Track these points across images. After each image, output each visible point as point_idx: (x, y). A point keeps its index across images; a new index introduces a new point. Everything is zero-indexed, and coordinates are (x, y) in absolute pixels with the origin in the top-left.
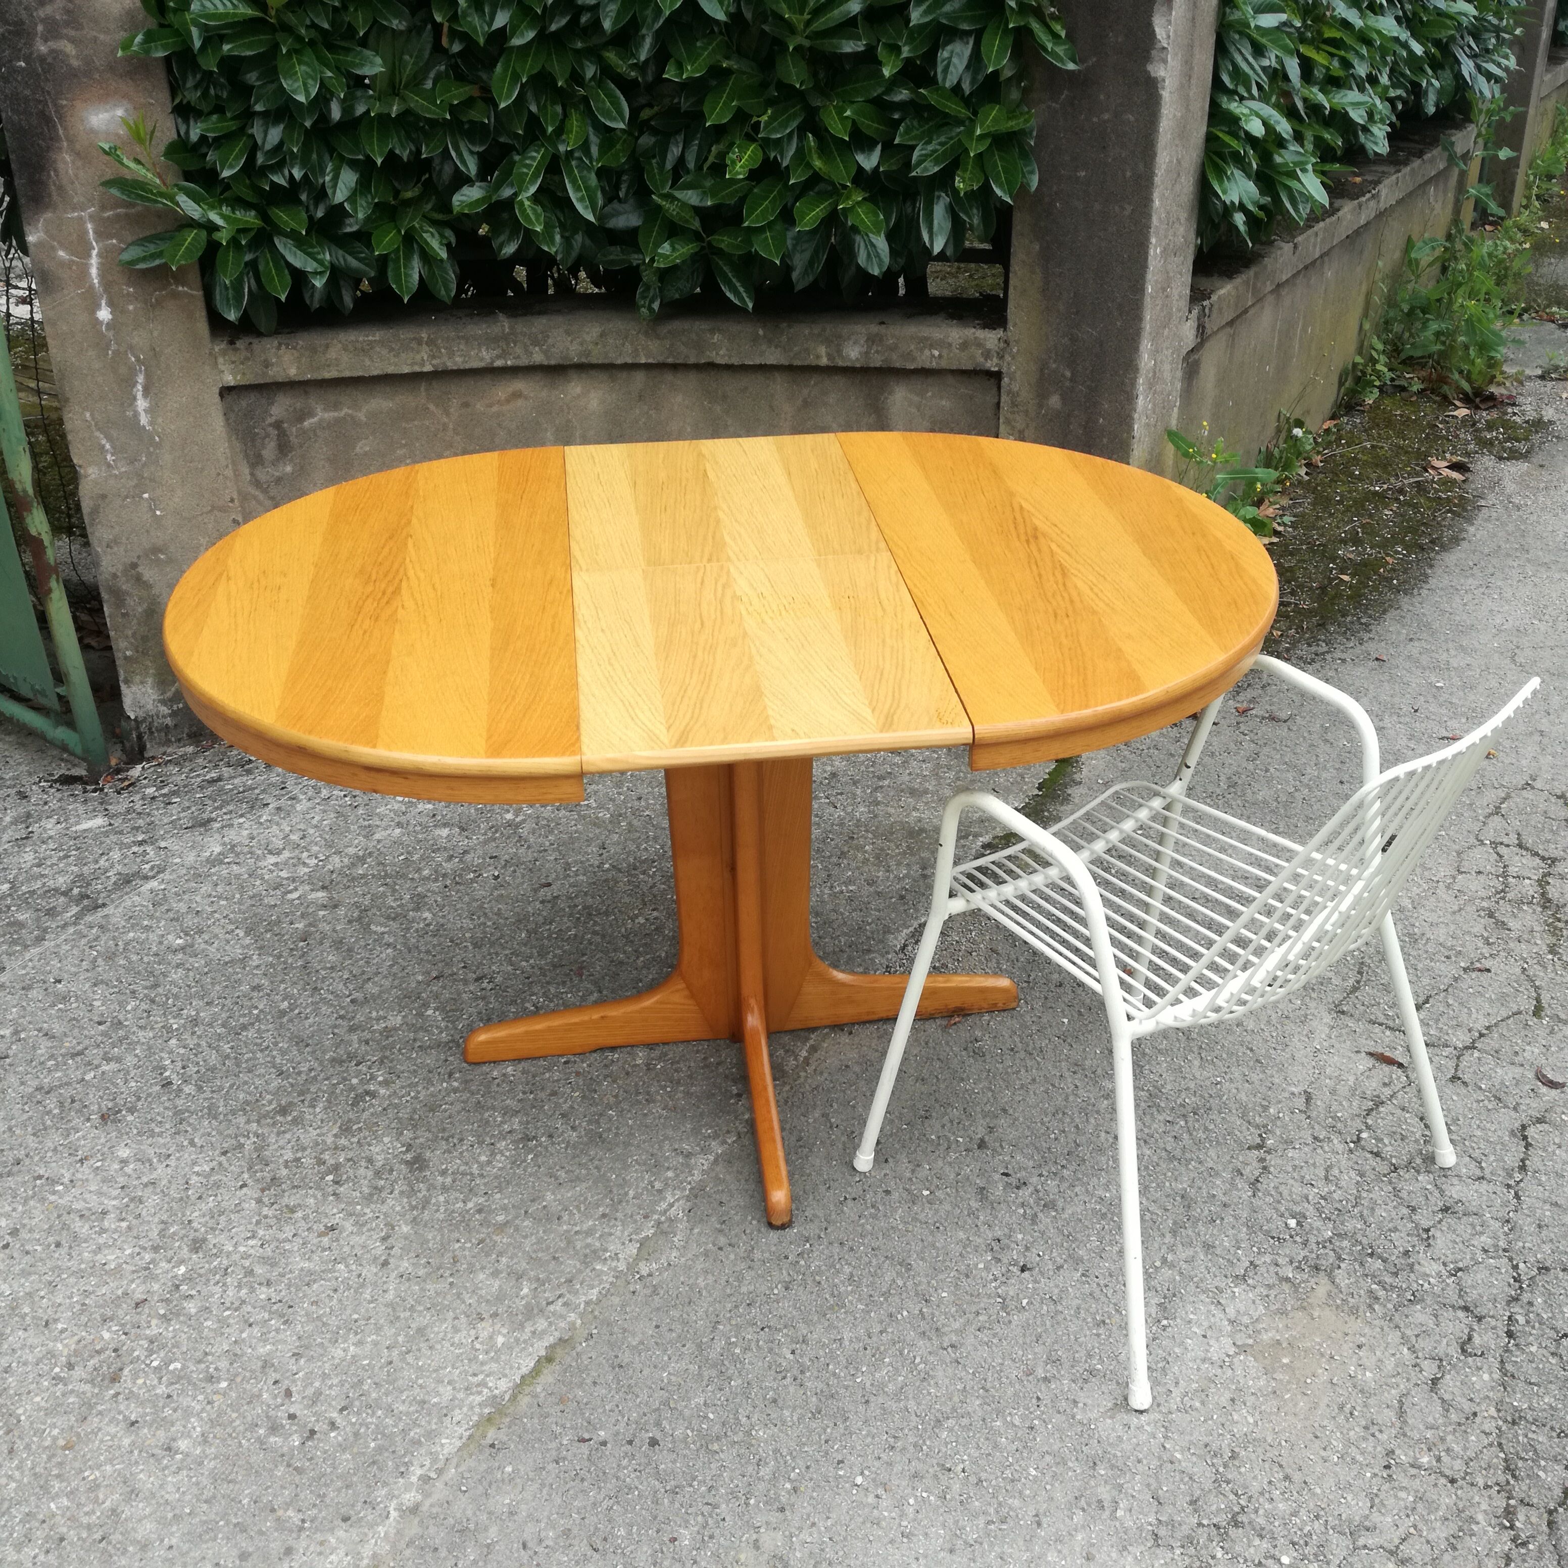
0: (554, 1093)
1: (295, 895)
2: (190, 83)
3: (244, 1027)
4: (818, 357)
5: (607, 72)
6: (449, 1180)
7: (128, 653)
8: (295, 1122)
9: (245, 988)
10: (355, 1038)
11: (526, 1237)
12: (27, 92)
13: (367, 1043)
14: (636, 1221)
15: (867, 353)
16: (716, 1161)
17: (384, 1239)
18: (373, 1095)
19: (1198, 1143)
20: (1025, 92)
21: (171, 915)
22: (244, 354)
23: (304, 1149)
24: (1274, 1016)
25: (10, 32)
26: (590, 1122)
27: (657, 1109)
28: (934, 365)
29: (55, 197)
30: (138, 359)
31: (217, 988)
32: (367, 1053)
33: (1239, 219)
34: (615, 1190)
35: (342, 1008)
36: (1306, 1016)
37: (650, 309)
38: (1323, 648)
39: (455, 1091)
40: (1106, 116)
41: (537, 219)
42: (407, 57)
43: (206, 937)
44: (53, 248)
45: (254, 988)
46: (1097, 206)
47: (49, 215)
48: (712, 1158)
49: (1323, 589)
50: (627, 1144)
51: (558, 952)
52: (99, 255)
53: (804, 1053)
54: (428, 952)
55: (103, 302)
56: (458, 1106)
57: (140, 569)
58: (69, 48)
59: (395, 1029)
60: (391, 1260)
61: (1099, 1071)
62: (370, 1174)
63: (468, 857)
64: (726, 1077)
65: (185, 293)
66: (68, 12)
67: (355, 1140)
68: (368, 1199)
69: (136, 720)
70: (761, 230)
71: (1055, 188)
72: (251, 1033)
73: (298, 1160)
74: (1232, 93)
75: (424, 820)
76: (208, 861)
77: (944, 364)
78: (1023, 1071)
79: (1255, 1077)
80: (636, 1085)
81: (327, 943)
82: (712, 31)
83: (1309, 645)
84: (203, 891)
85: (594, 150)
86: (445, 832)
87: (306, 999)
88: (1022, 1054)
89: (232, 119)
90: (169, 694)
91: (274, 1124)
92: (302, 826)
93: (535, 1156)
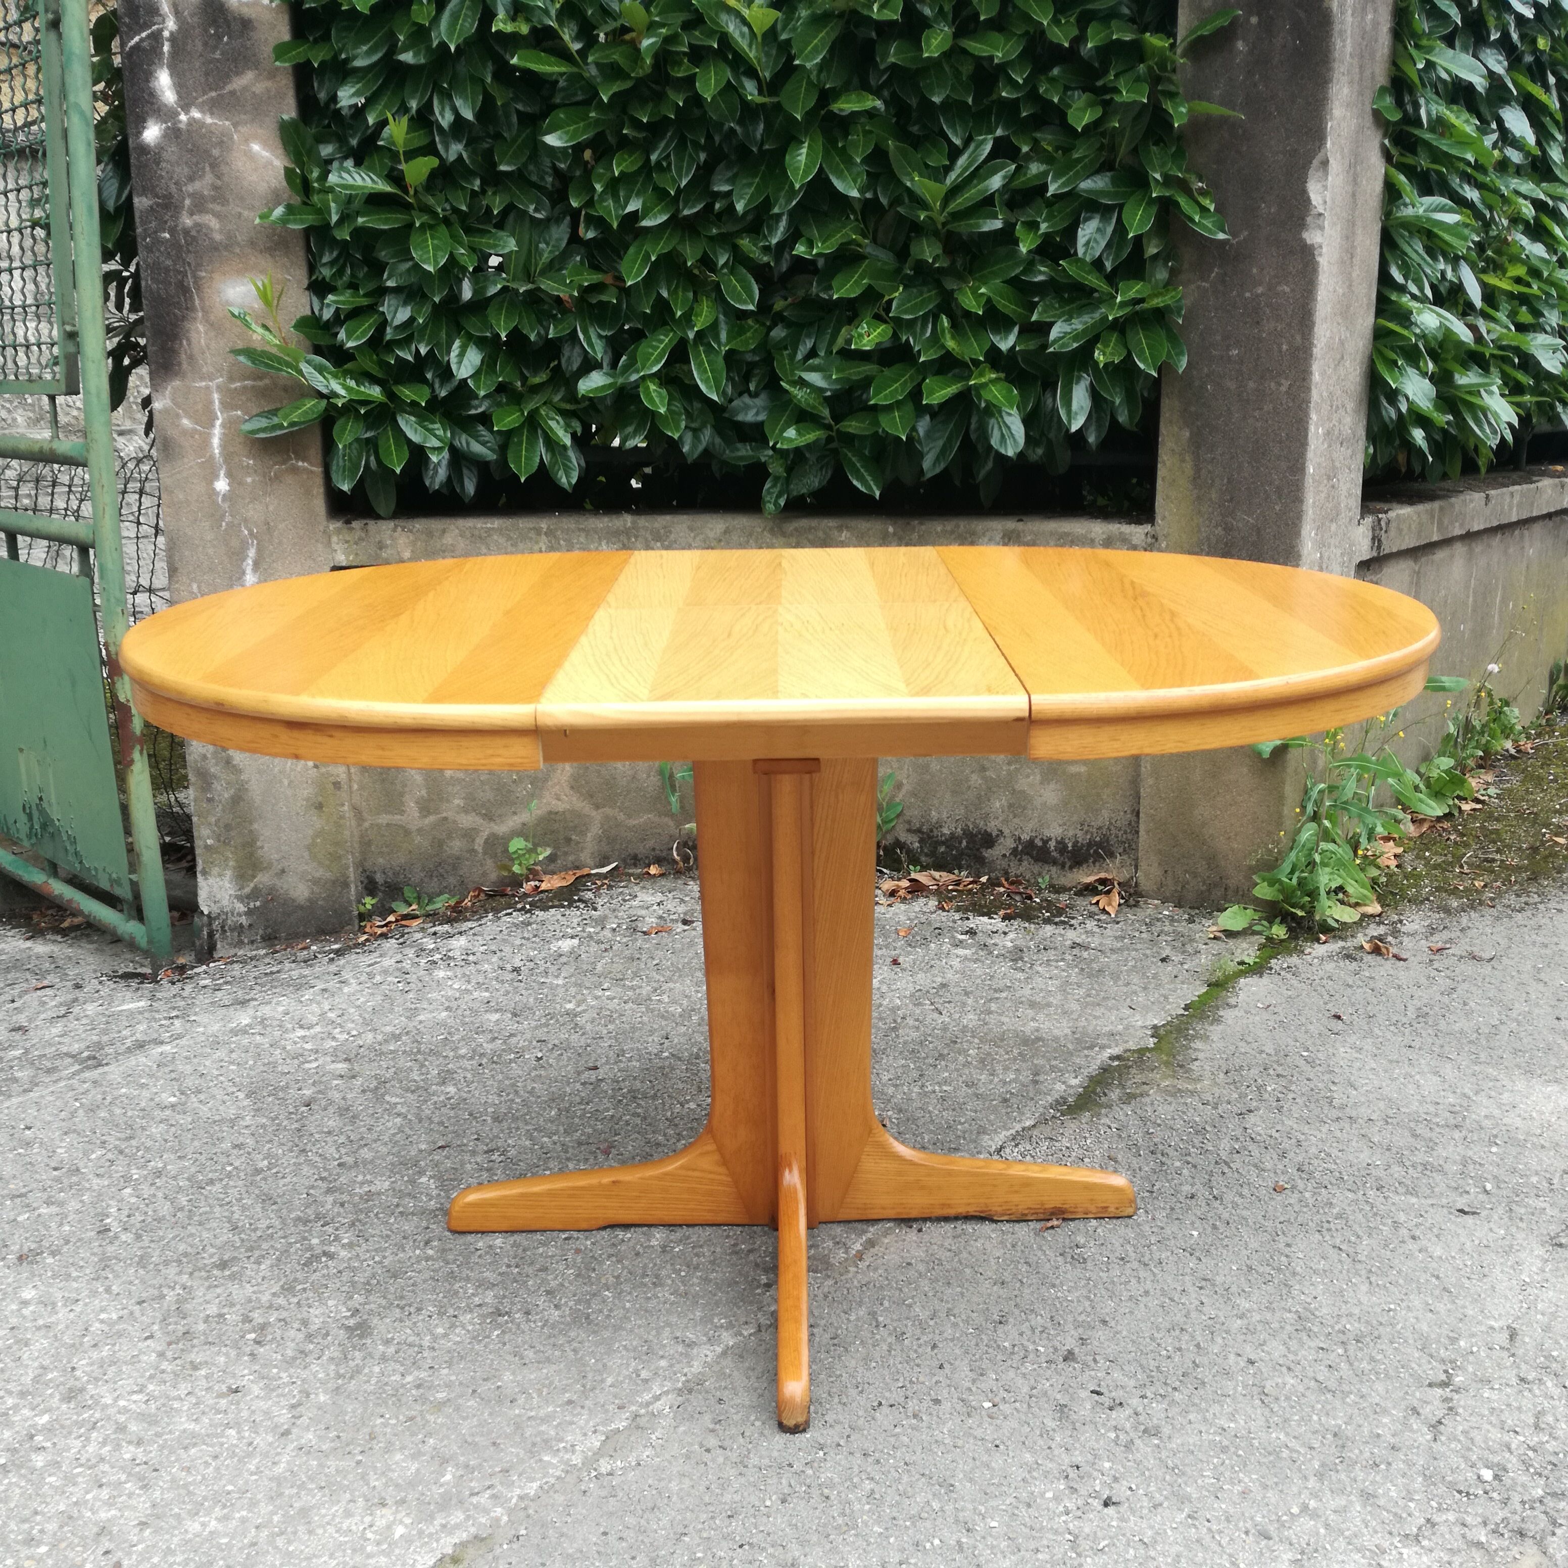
0: (544, 1269)
1: (314, 1065)
2: (326, 259)
3: (211, 1182)
5: (740, 259)
6: (391, 1350)
7: (209, 842)
8: (232, 1277)
9: (226, 1145)
10: (330, 1199)
11: (465, 1419)
12: (169, 262)
13: (342, 1205)
14: (607, 1411)
16: (724, 1353)
17: (293, 1407)
18: (330, 1256)
19: (1361, 1375)
20: (1173, 272)
21: (173, 1075)
22: (358, 534)
23: (232, 1305)
24: (1468, 1243)
25: (158, 205)
26: (578, 1302)
27: (664, 1293)
29: (185, 366)
30: (251, 533)
31: (196, 1143)
32: (339, 1214)
33: (1418, 435)
34: (590, 1376)
35: (325, 1169)
36: (1511, 1247)
37: (776, 504)
38: (1536, 898)
39: (428, 1259)
40: (1260, 290)
41: (662, 401)
42: (542, 246)
43: (202, 1097)
44: (178, 416)
45: (236, 1146)
46: (1251, 385)
47: (177, 383)
48: (719, 1350)
49: (1534, 849)
50: (617, 1328)
51: (590, 1131)
52: (223, 426)
53: (858, 1247)
54: (441, 1123)
55: (222, 473)
56: (427, 1274)
57: (231, 752)
58: (213, 223)
59: (379, 1194)
60: (295, 1430)
61: (1234, 1289)
62: (301, 1336)
63: (513, 1040)
64: (757, 1265)
65: (305, 469)
66: (215, 188)
67: (295, 1300)
68: (289, 1362)
69: (209, 916)
70: (889, 408)
71: (1206, 370)
72: (217, 1188)
73: (221, 1316)
74: (1402, 289)
75: (476, 1005)
76: (231, 1031)
78: (1134, 1281)
79: (1441, 1307)
80: (645, 1267)
81: (331, 1110)
82: (848, 217)
83: (1518, 896)
84: (215, 1056)
85: (723, 336)
86: (496, 1017)
87: (291, 1159)
88: (1135, 1265)
89: (365, 295)
90: (247, 890)
91: (208, 1278)
92: (344, 1006)
93: (503, 1332)
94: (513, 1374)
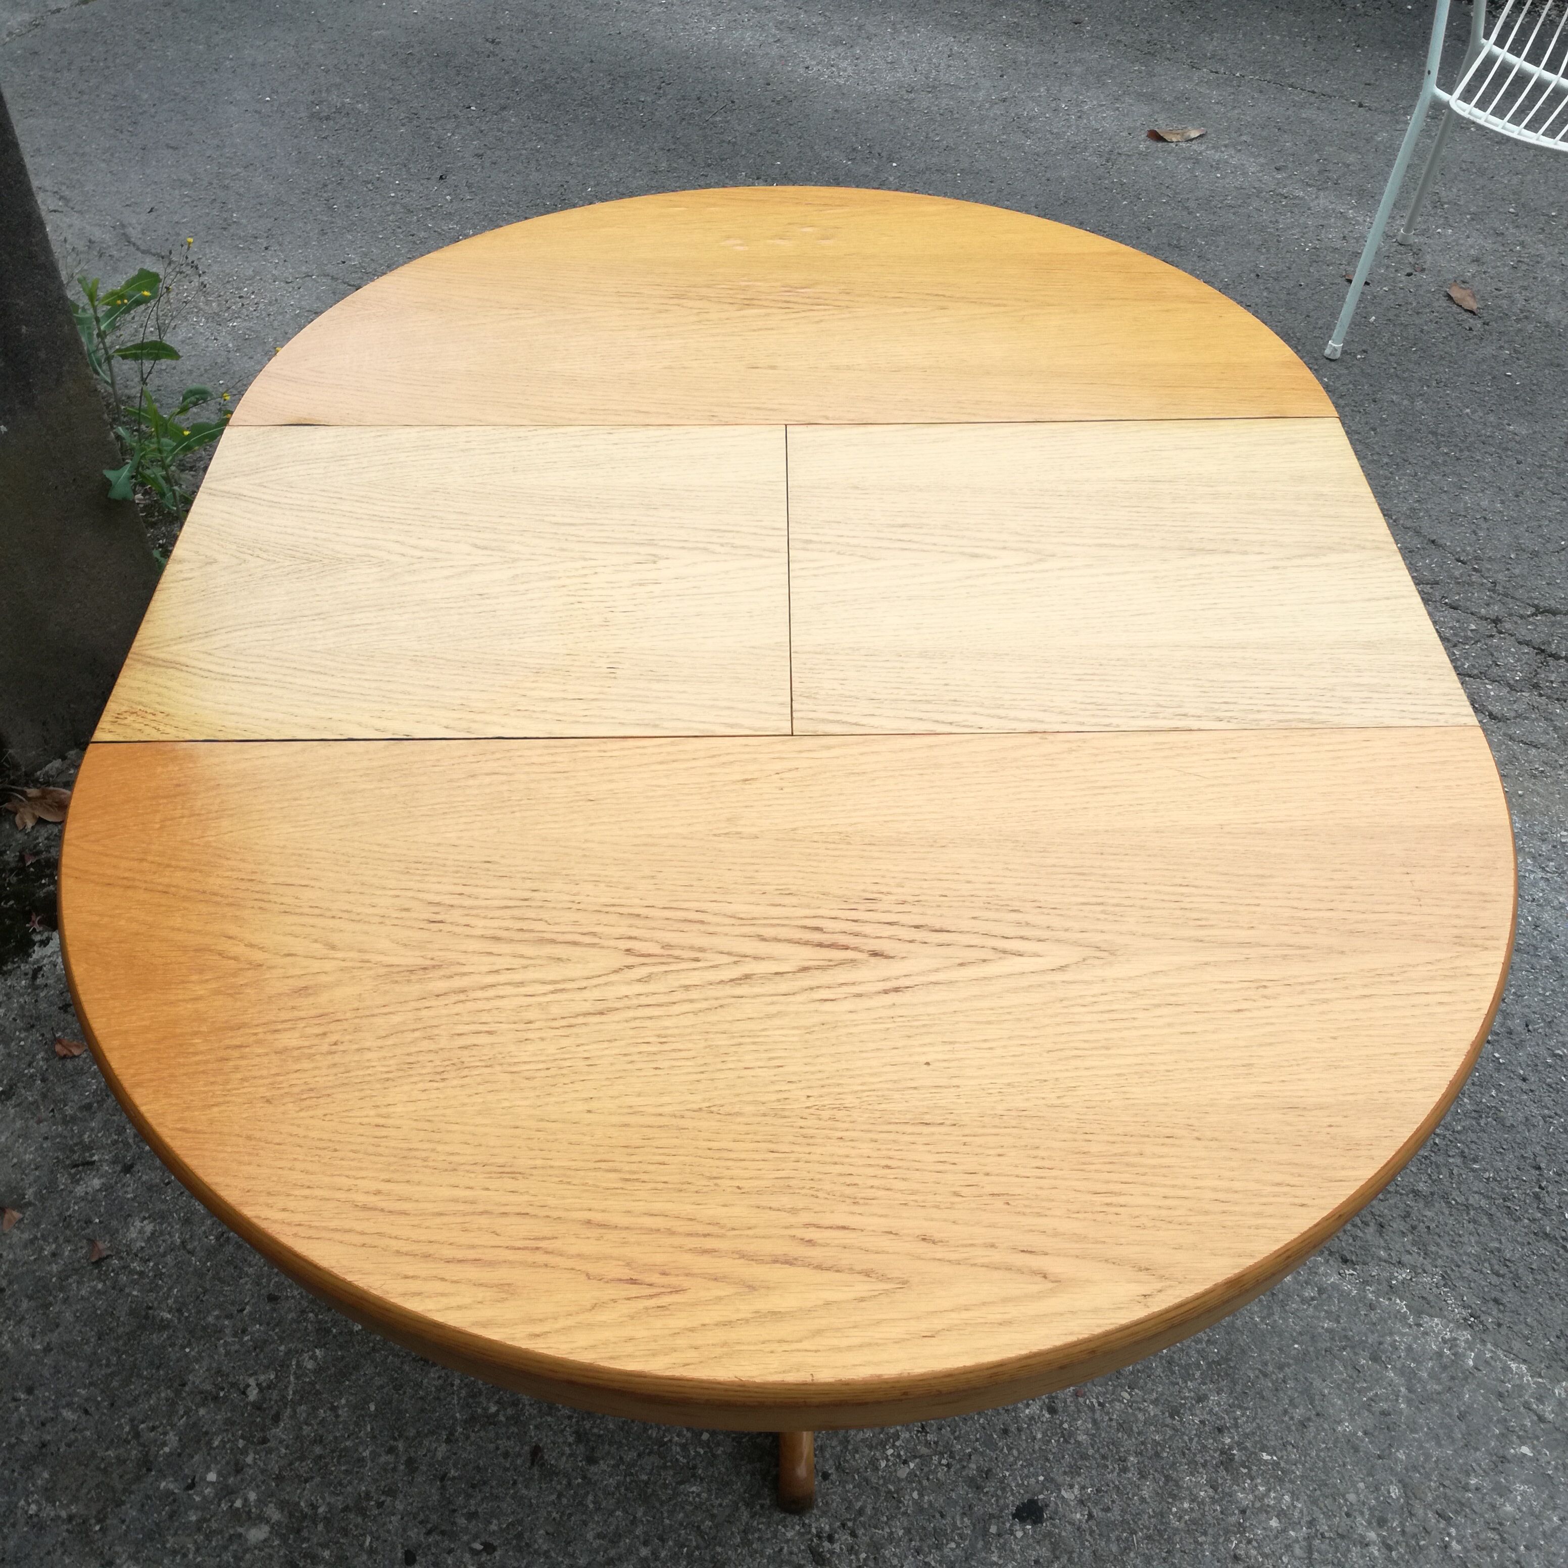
93: (1264, 1449)
94: (1340, 1422)
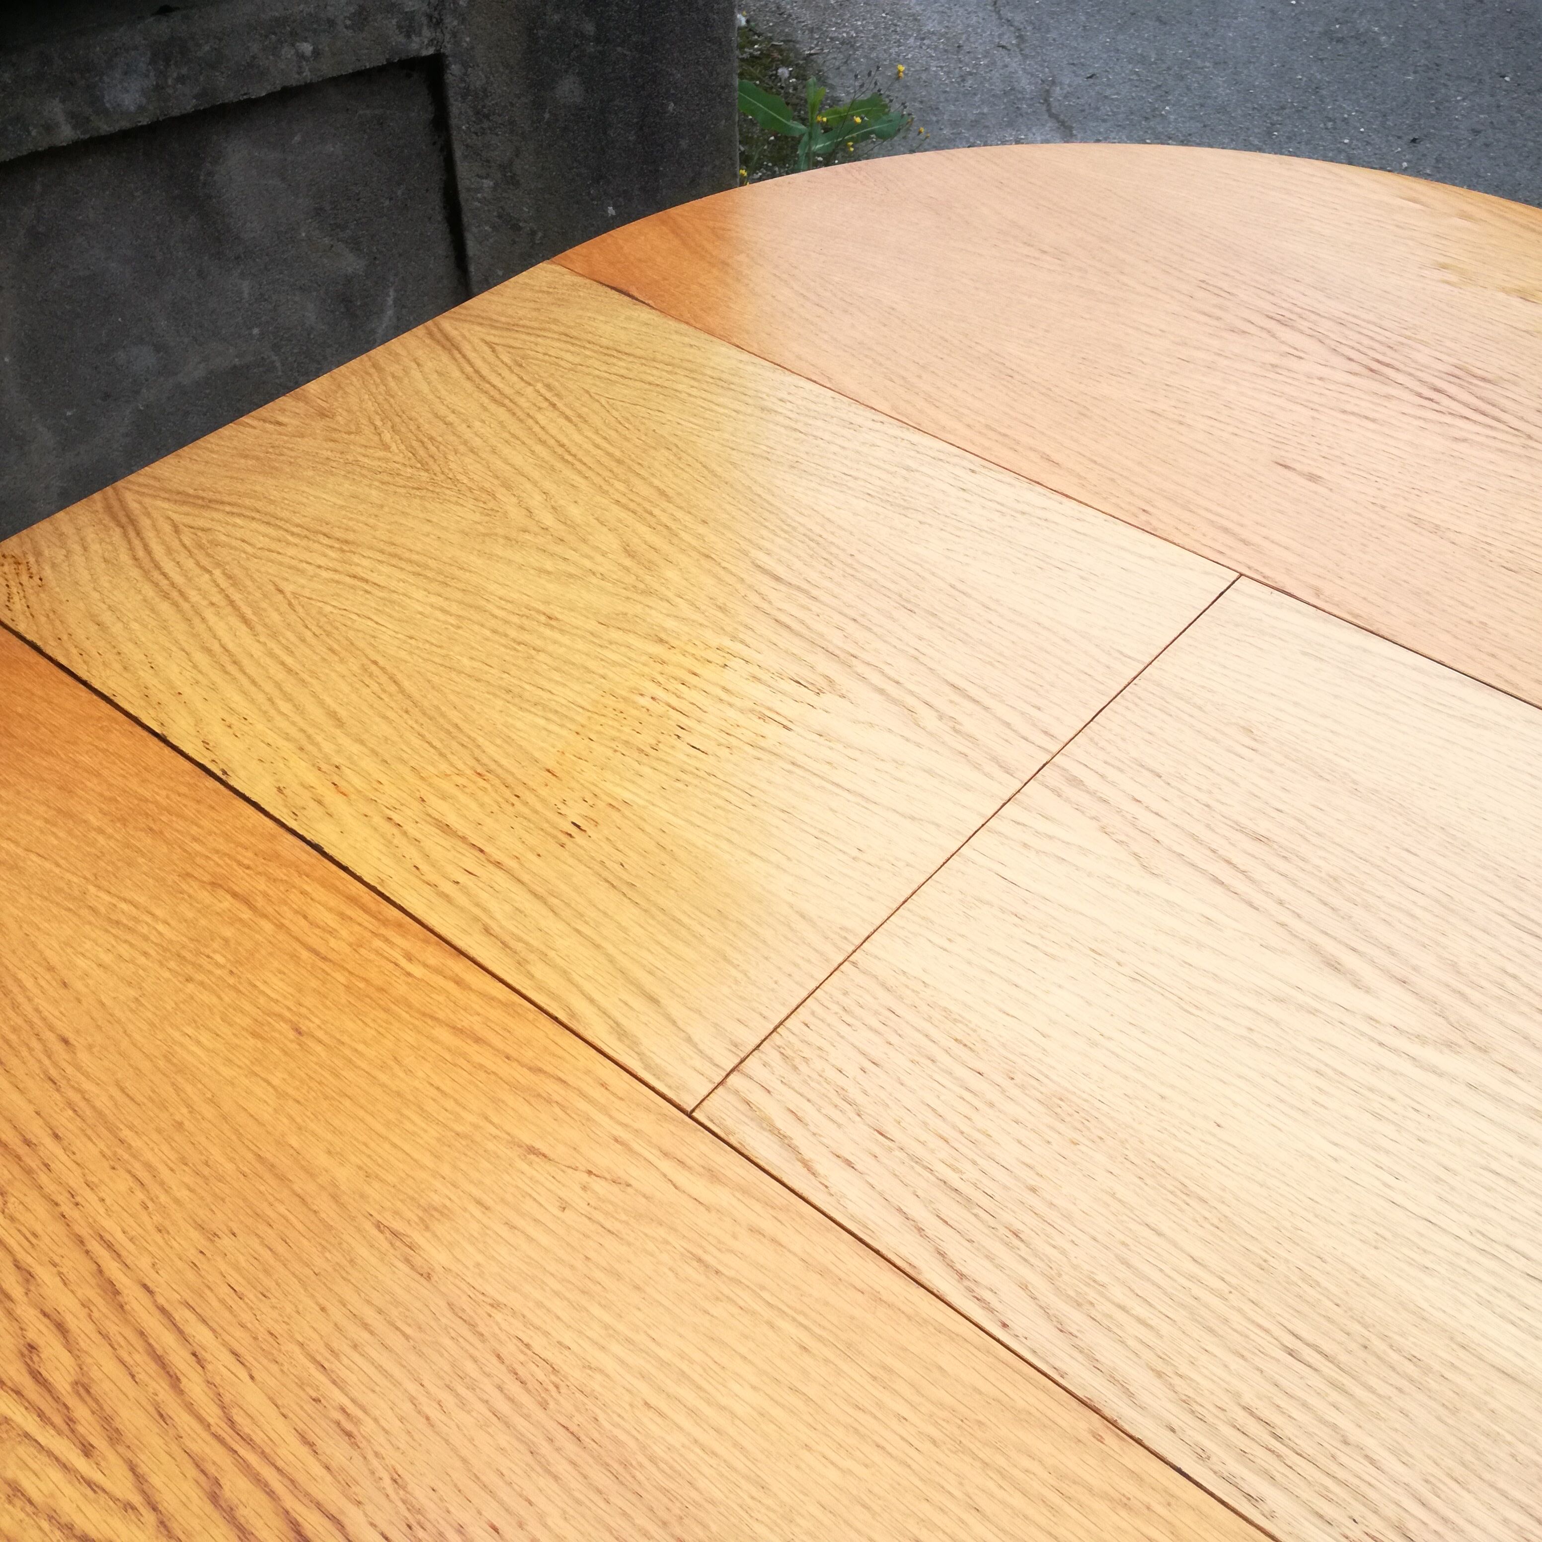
4: (49, 128)
15: (158, 88)
28: (307, 75)
77: (327, 68)
